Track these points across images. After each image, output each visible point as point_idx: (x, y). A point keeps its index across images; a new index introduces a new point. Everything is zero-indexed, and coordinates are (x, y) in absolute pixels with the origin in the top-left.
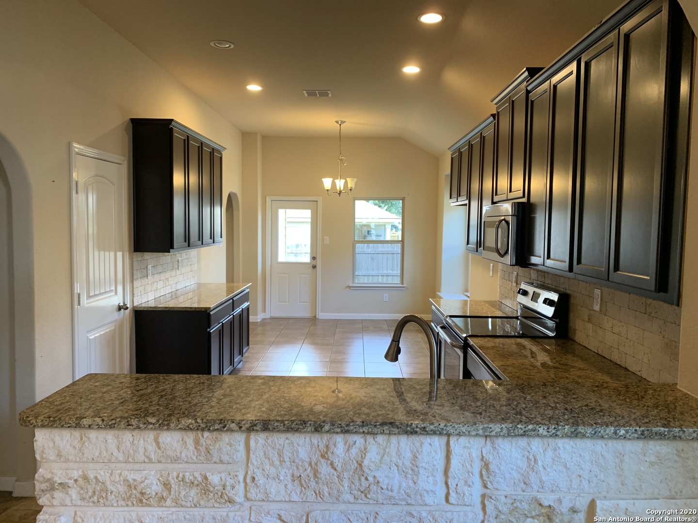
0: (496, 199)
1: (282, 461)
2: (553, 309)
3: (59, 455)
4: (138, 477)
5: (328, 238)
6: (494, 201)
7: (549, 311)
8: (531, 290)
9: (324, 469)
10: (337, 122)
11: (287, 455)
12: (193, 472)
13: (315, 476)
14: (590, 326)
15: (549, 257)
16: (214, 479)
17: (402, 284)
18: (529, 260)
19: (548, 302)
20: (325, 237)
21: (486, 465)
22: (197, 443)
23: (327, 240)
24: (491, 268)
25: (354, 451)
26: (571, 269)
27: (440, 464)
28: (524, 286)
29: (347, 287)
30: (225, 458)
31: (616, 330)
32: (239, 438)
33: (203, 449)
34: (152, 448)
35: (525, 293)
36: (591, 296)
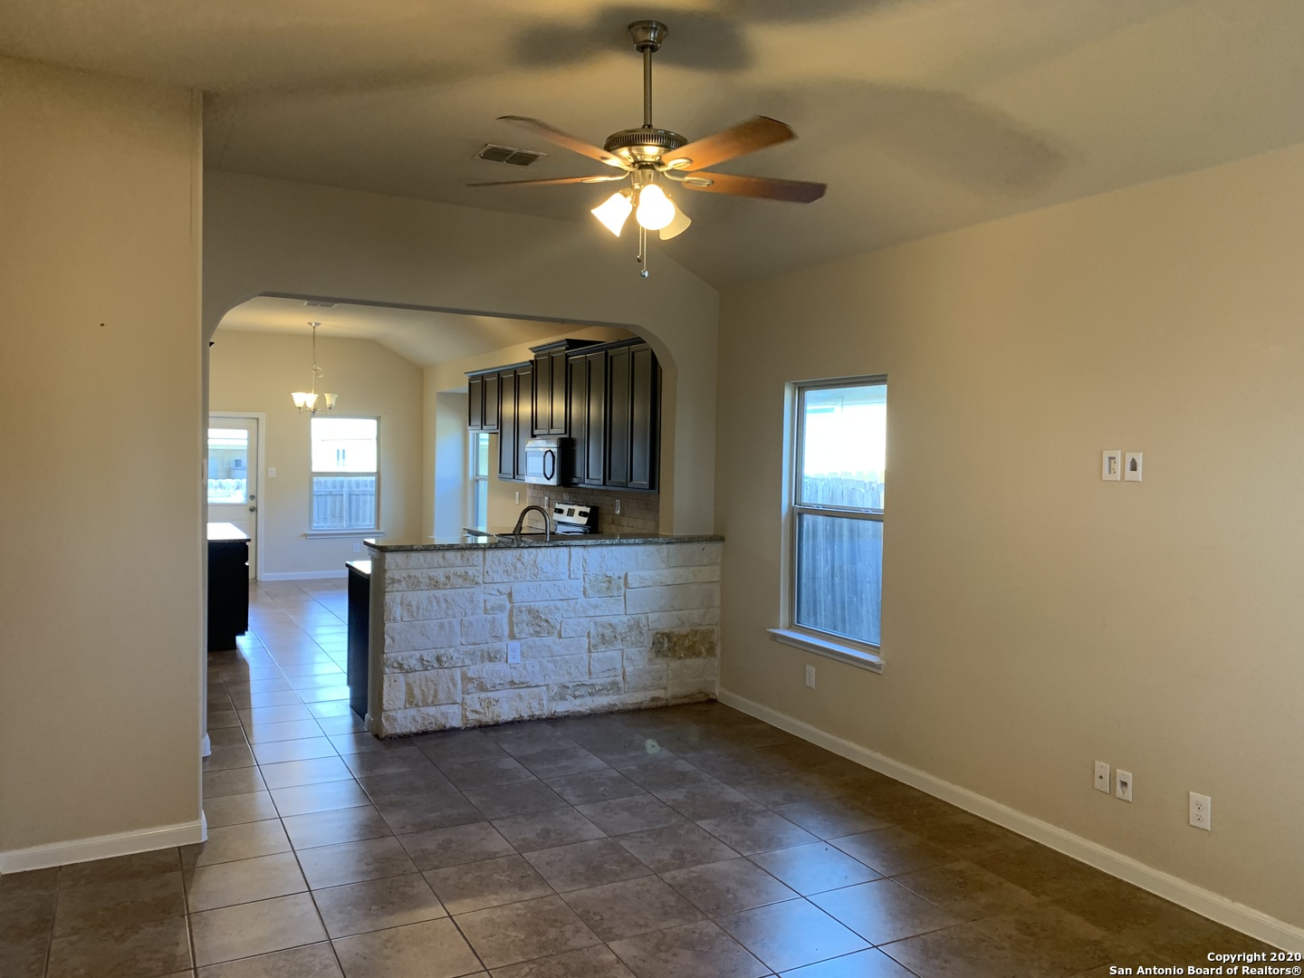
0: (536, 432)
1: (500, 563)
2: (586, 519)
3: (397, 566)
4: (434, 574)
5: (274, 469)
6: (535, 433)
7: (584, 520)
8: (566, 508)
9: (519, 565)
10: (310, 324)
11: (502, 561)
12: (461, 570)
13: (515, 569)
14: (613, 526)
15: (588, 477)
16: (470, 573)
17: (378, 528)
18: (571, 480)
19: (582, 514)
20: (270, 469)
21: (585, 561)
22: (462, 556)
23: (273, 472)
24: (517, 496)
25: (532, 556)
26: (604, 484)
27: (567, 561)
28: (558, 506)
29: (302, 536)
30: (475, 563)
31: (630, 524)
32: (480, 553)
33: (465, 559)
34: (441, 560)
35: (560, 511)
36: (613, 506)
